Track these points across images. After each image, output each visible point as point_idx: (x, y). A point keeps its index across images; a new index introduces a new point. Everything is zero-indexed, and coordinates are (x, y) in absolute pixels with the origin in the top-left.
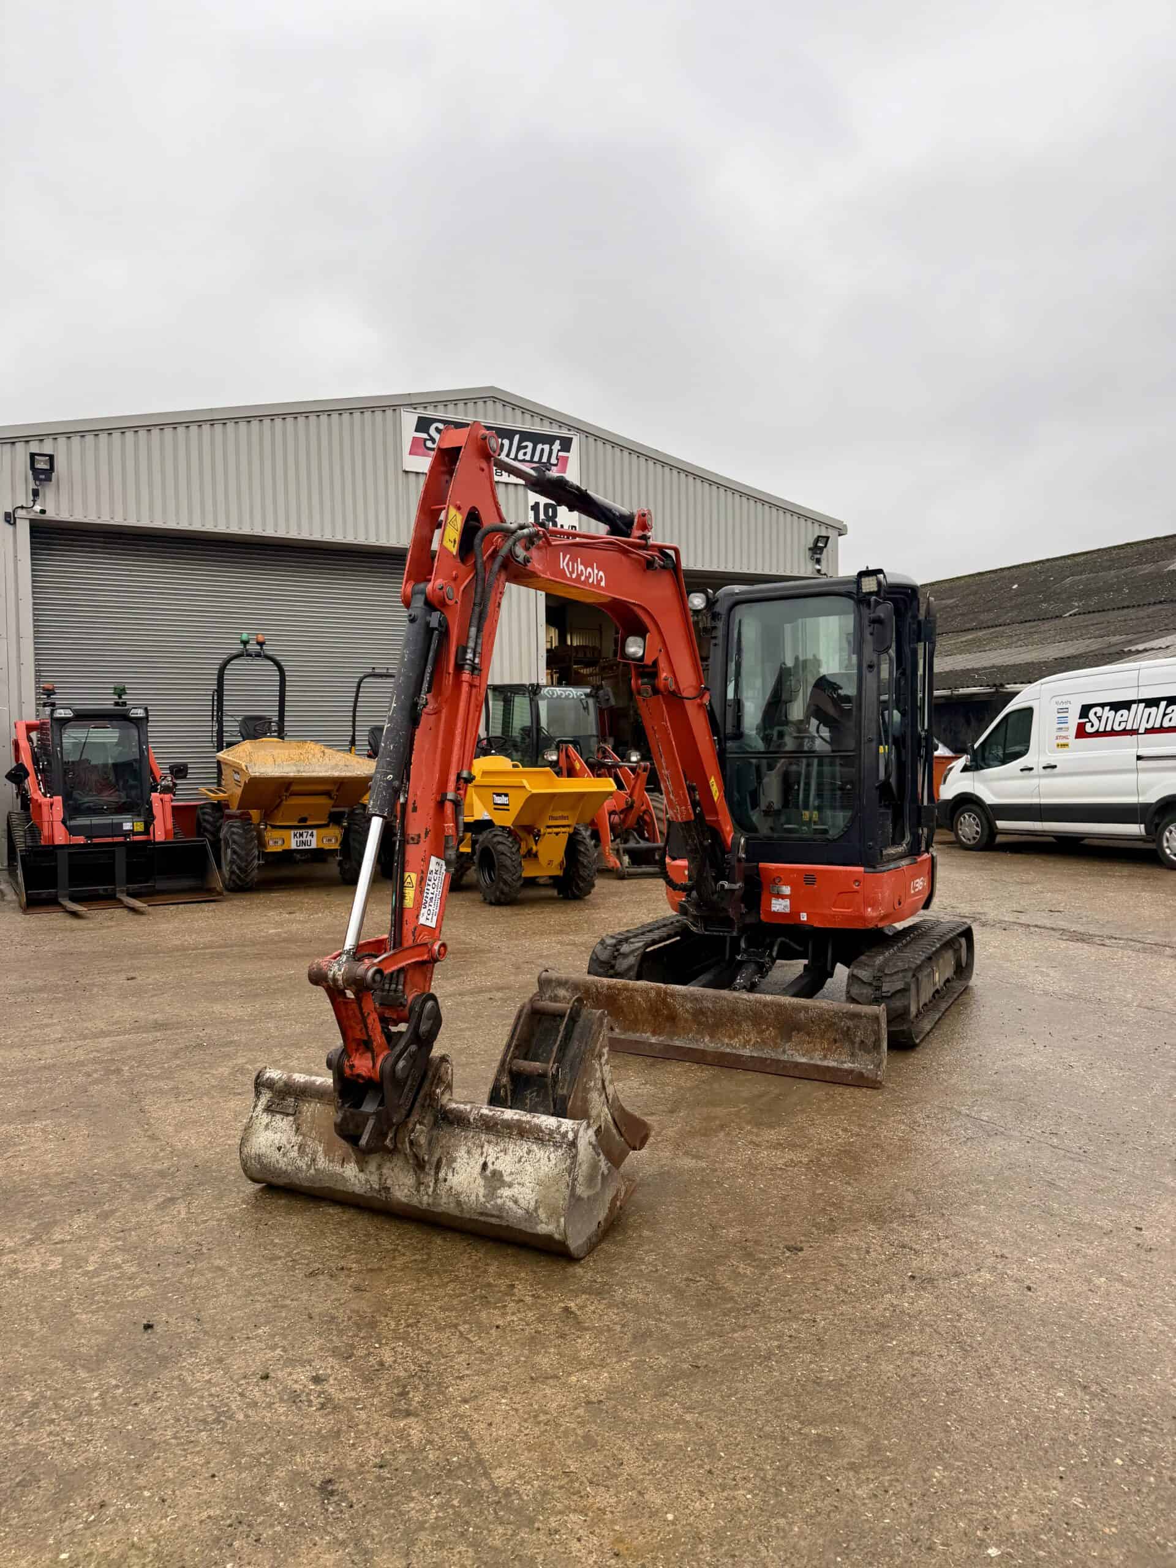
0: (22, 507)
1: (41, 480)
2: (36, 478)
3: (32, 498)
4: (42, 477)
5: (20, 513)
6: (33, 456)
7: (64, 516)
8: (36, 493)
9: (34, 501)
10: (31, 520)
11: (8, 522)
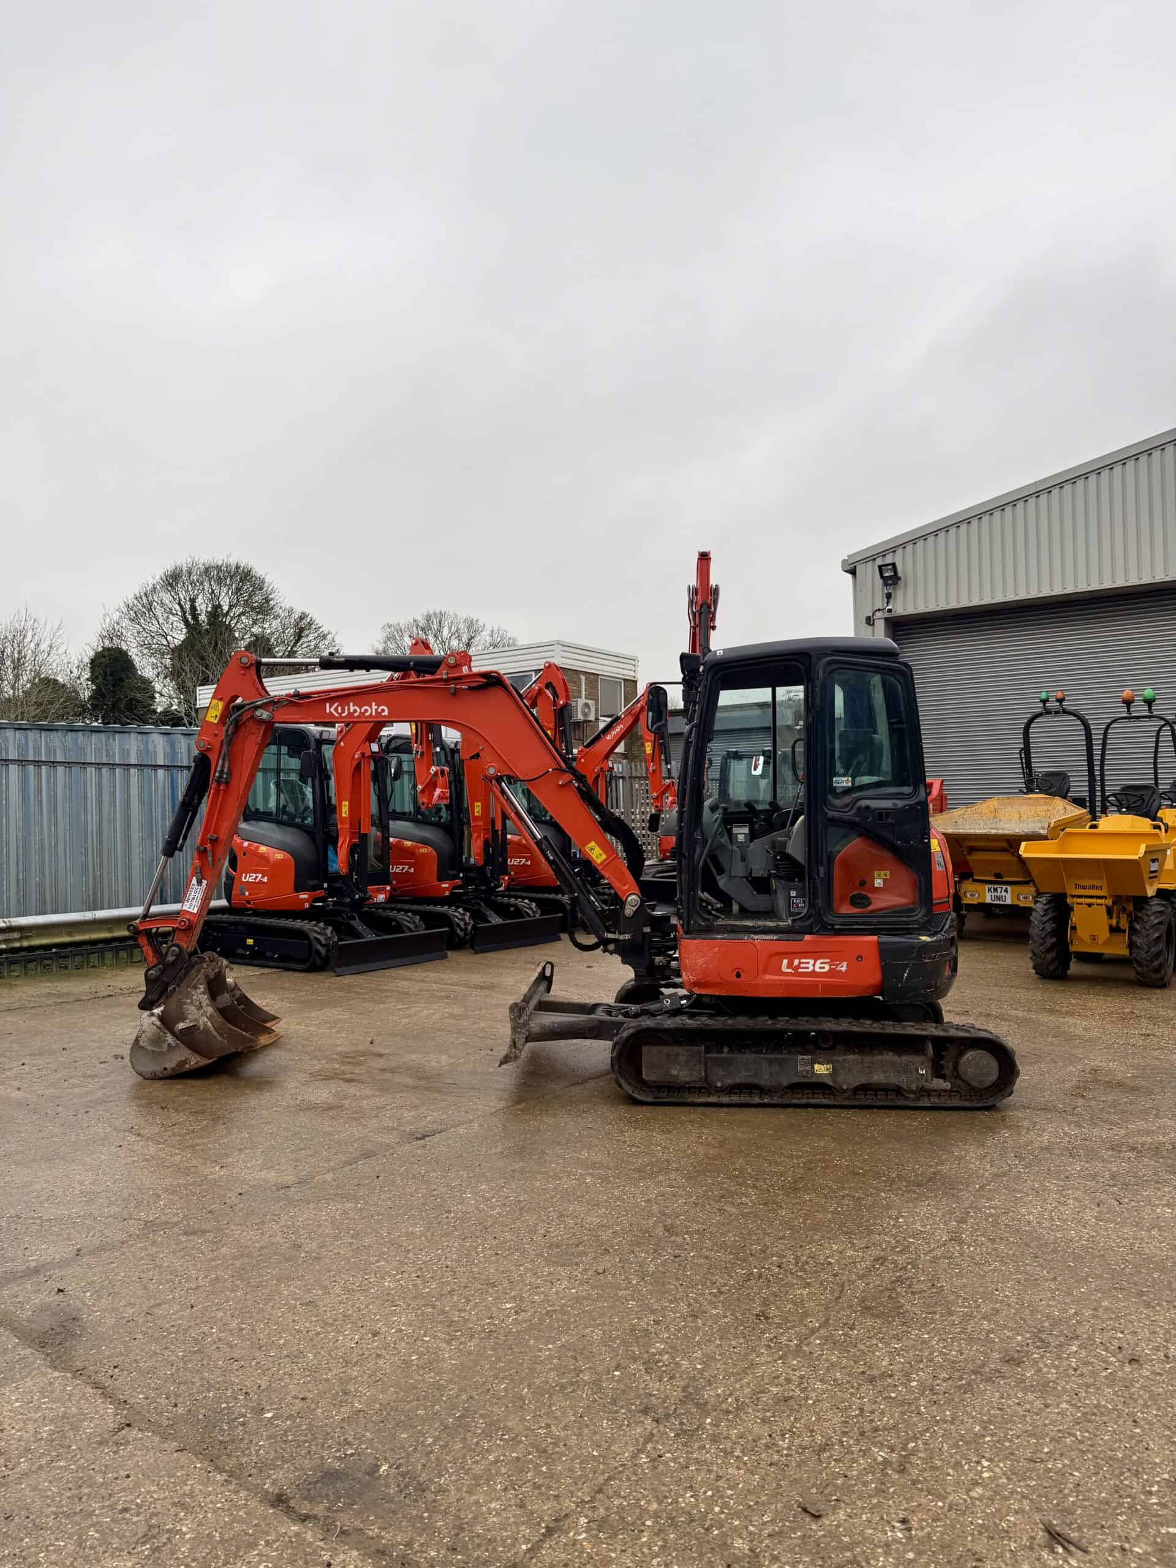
0: (879, 610)
1: (890, 585)
2: (886, 584)
3: (886, 600)
4: (890, 582)
5: (879, 614)
6: (880, 567)
7: (910, 610)
8: (889, 596)
9: (888, 603)
10: (886, 619)
11: (869, 624)
